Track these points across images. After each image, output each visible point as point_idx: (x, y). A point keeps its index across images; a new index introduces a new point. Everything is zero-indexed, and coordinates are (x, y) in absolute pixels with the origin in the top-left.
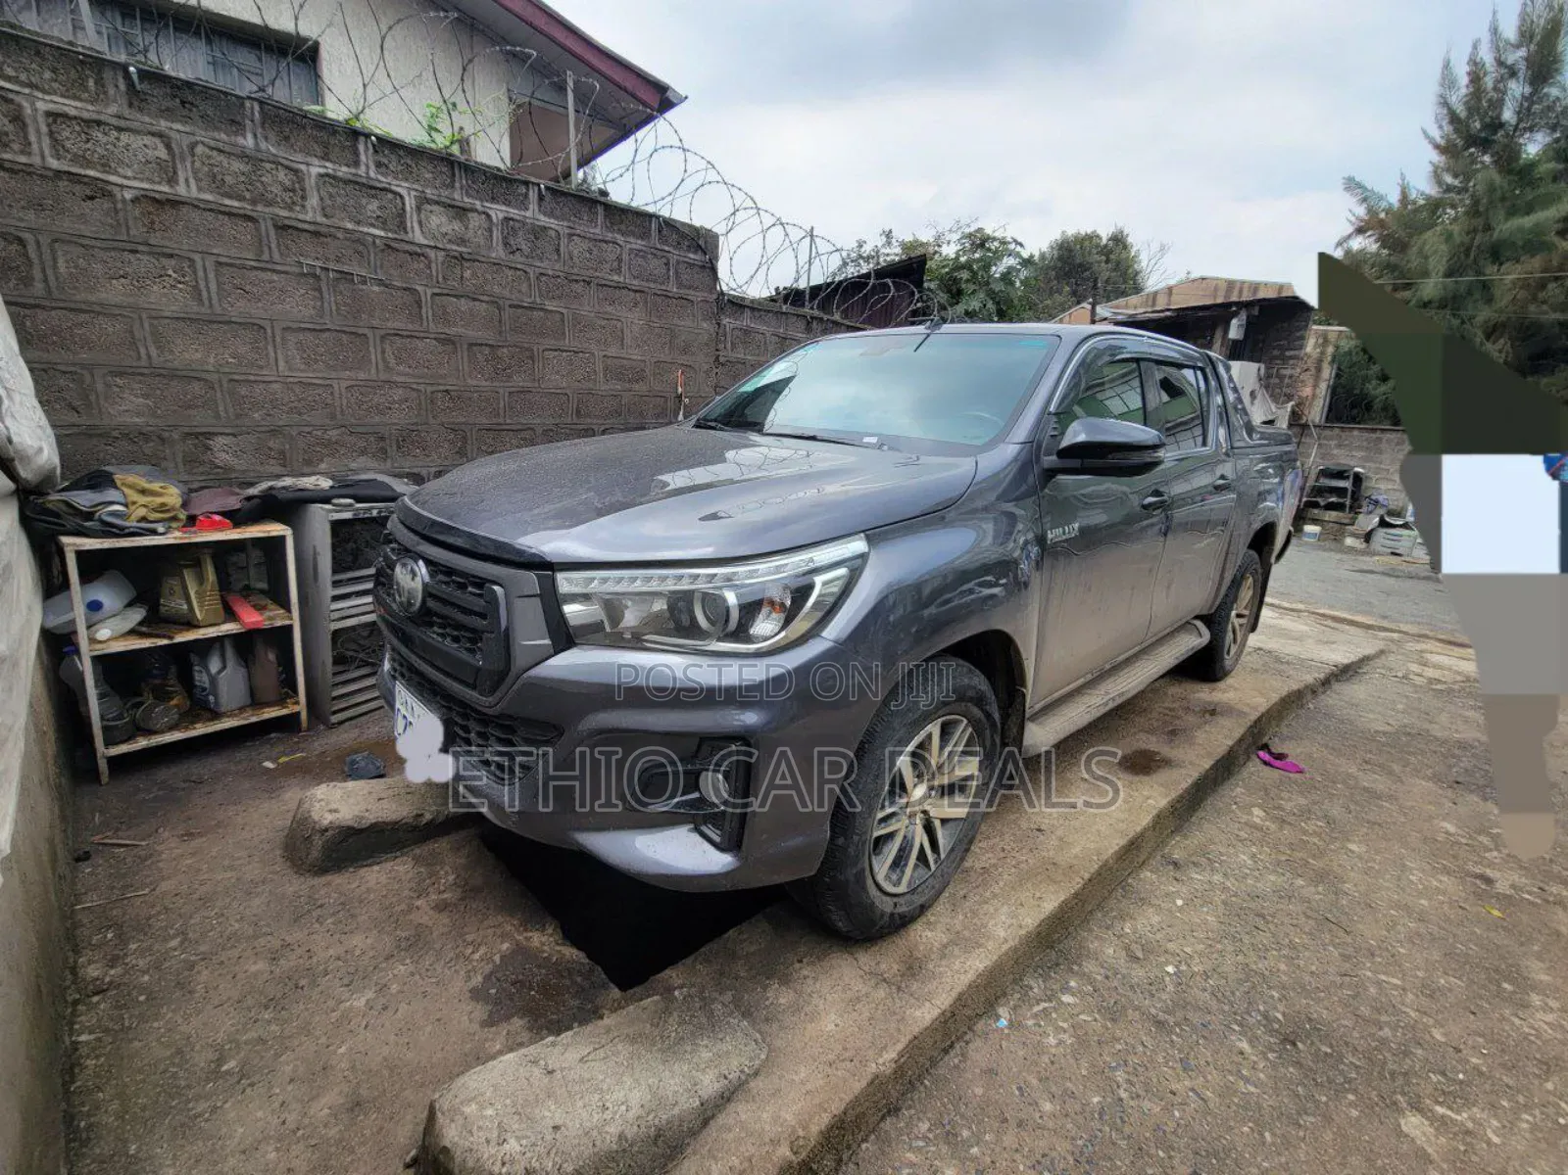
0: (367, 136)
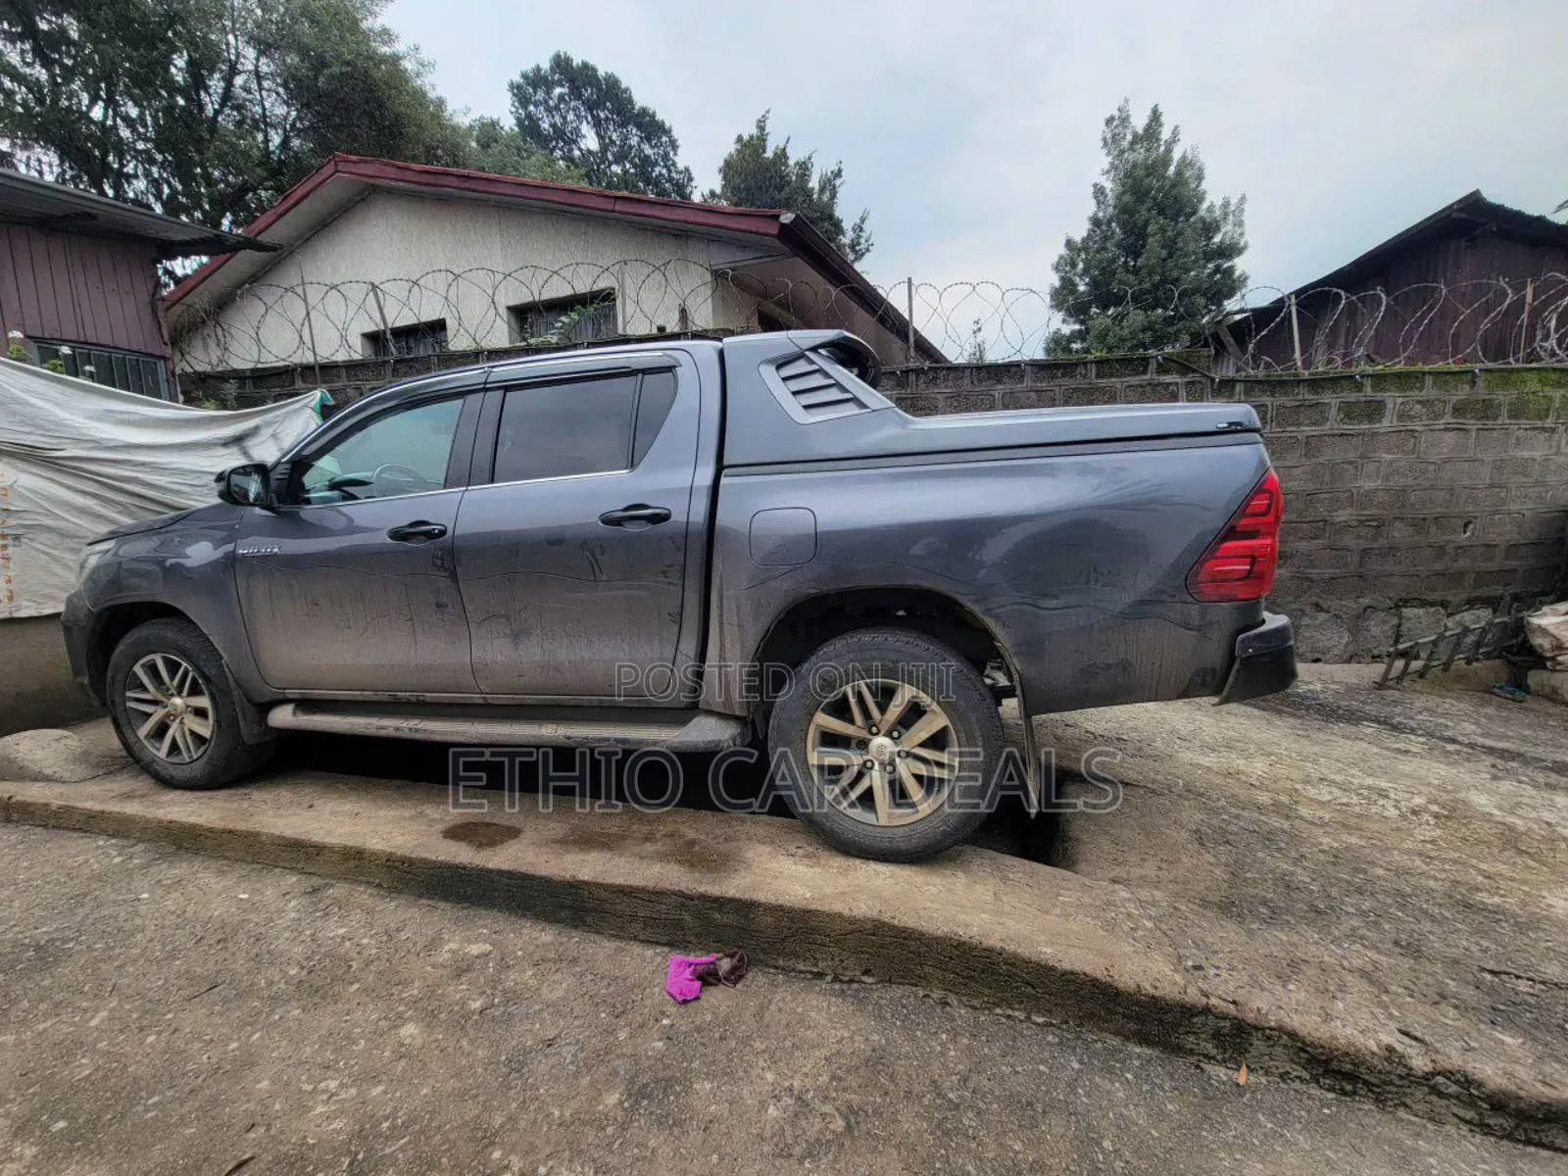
0: (482, 352)
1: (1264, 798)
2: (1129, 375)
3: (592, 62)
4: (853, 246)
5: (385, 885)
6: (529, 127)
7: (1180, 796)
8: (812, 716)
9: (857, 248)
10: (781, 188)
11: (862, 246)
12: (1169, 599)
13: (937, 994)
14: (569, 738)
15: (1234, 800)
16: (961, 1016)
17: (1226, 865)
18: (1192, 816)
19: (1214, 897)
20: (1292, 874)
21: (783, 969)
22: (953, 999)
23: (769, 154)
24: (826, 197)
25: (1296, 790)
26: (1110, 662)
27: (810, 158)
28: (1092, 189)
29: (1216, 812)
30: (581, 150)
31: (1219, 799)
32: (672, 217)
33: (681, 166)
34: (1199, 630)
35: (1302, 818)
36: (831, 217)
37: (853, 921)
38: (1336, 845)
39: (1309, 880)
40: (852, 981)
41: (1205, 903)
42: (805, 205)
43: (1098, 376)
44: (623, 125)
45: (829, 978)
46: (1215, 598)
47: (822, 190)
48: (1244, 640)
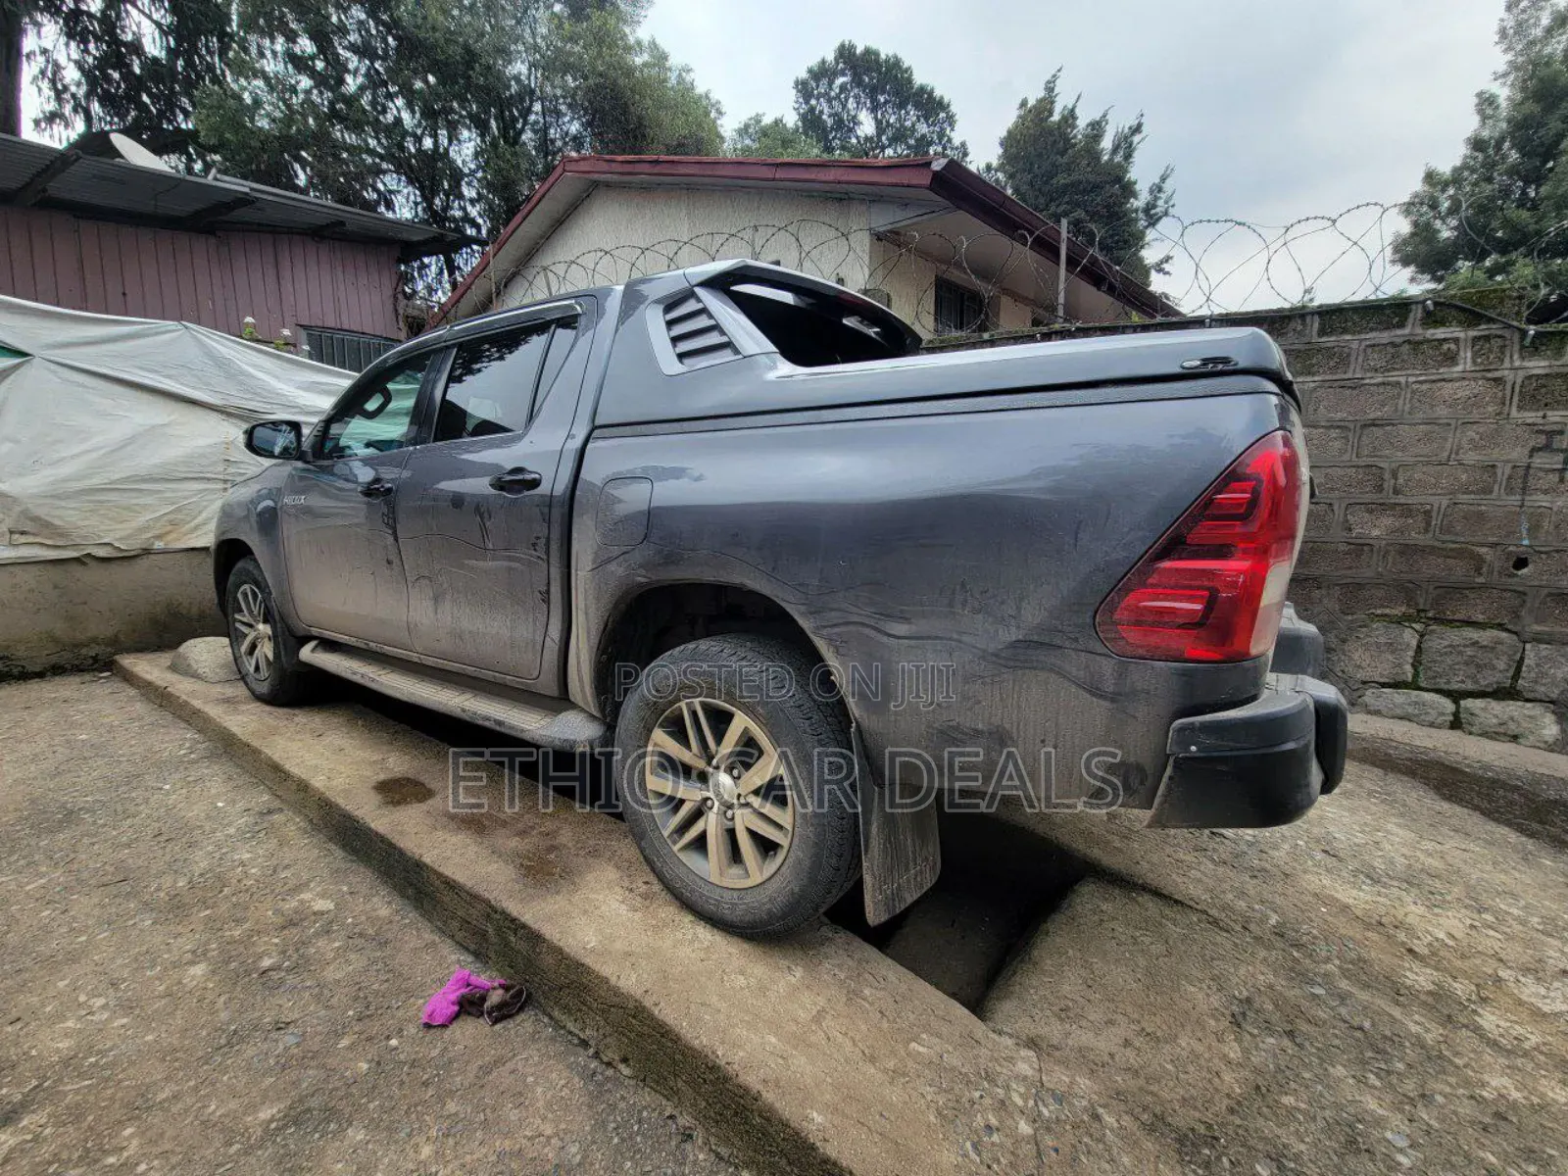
1: (1420, 978)
2: (1372, 330)
3: (874, 46)
4: (1148, 209)
5: (315, 821)
6: (811, 121)
7: (1258, 939)
8: (650, 731)
9: (1153, 212)
10: (1063, 153)
11: (1158, 210)
12: (1067, 644)
13: (685, 1120)
14: (464, 710)
15: (1360, 970)
16: (695, 1162)
17: (1257, 1071)
18: (1255, 973)
19: (1184, 1118)
20: (1379, 1122)
21: (557, 1022)
22: (699, 1136)
23: (1056, 117)
24: (1118, 159)
25: (1498, 980)
26: (980, 726)
27: (1104, 116)
28: (1475, 100)
29: (1304, 978)
30: (857, 137)
31: (1328, 960)
32: (824, 178)
33: (956, 142)
34: (1113, 701)
35: (1477, 1030)
36: (1119, 179)
37: (616, 992)
38: (1515, 1095)
39: (1402, 1143)
40: (609, 1064)
41: (1157, 1124)
42: (1089, 169)
43: (1322, 332)
44: (902, 105)
45: (591, 1051)
46: (1141, 652)
47: (1115, 150)
48: (1181, 730)
